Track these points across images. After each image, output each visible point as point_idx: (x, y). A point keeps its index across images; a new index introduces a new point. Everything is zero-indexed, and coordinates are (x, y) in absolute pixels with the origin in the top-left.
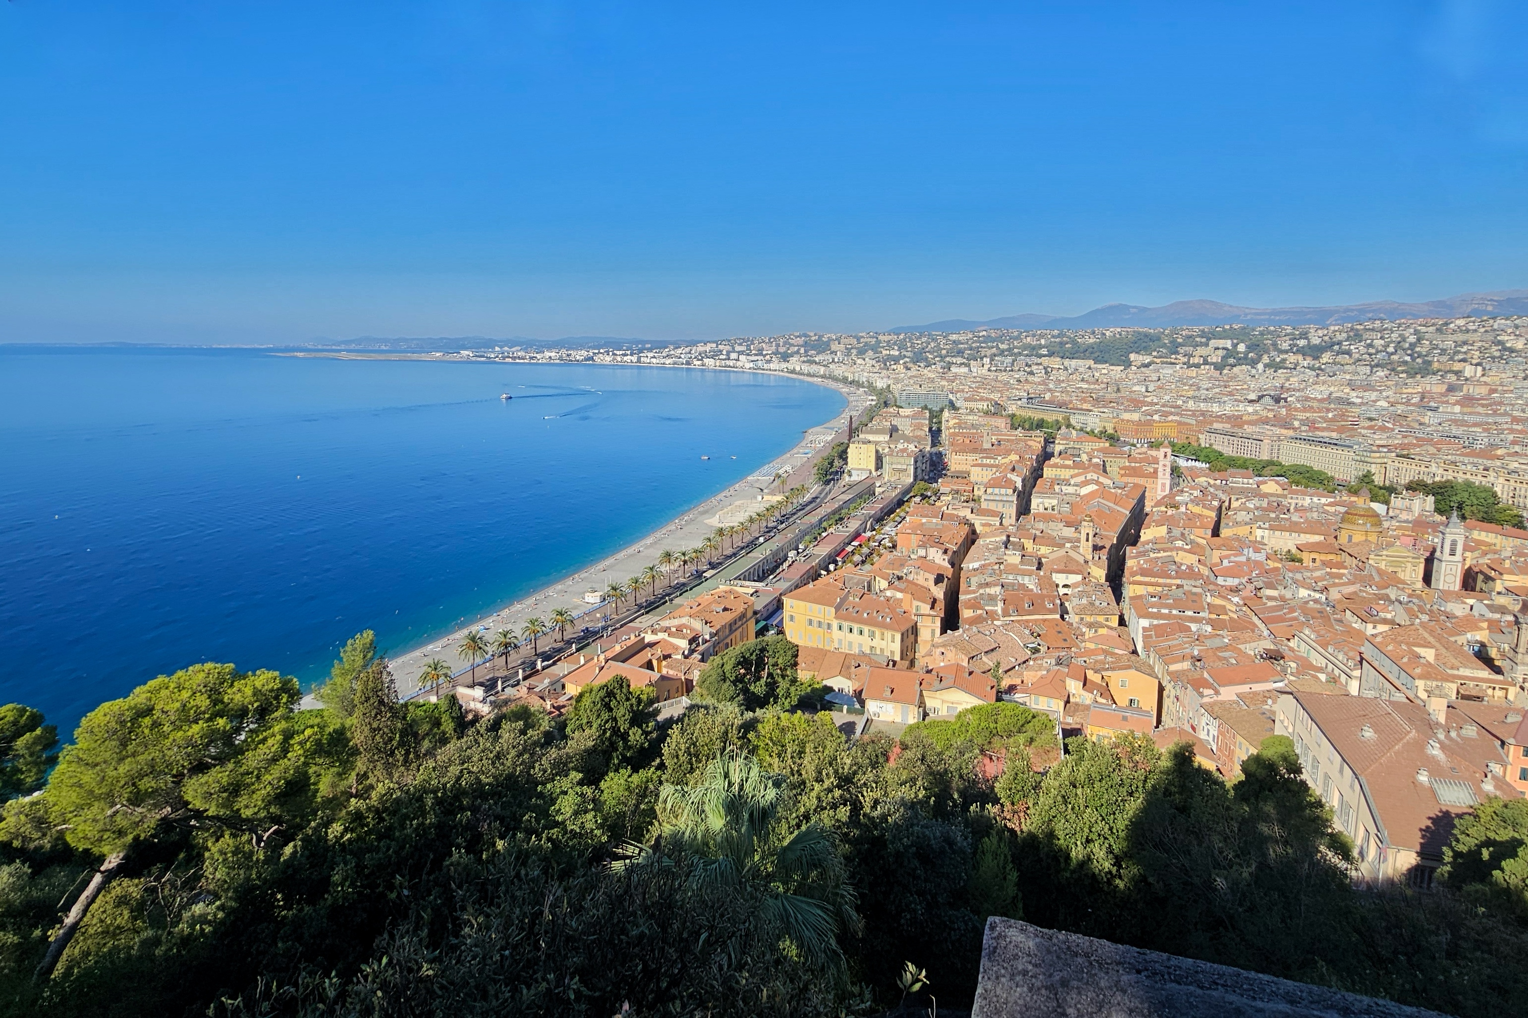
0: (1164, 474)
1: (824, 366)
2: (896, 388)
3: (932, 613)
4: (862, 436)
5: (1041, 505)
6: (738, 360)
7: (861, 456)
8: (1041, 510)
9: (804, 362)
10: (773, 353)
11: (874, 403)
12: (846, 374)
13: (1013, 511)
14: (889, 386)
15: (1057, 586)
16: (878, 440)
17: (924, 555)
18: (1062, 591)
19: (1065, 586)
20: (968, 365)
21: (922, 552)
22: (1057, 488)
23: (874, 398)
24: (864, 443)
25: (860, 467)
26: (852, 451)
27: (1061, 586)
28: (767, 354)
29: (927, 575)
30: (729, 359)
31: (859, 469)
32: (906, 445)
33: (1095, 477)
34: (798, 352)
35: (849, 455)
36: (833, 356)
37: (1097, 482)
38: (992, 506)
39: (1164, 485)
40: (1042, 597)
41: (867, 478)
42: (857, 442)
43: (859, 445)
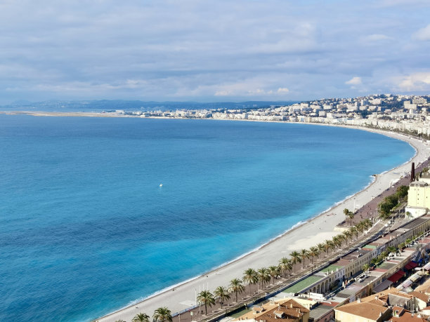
1: (398, 122)
4: (421, 180)
6: (325, 116)
7: (418, 197)
9: (380, 118)
10: (354, 111)
12: (416, 129)
24: (422, 186)
25: (418, 206)
26: (412, 192)
28: (350, 112)
30: (318, 116)
31: (417, 208)
34: (375, 111)
35: (409, 195)
36: (405, 113)
41: (423, 216)
42: (417, 185)
43: (419, 188)
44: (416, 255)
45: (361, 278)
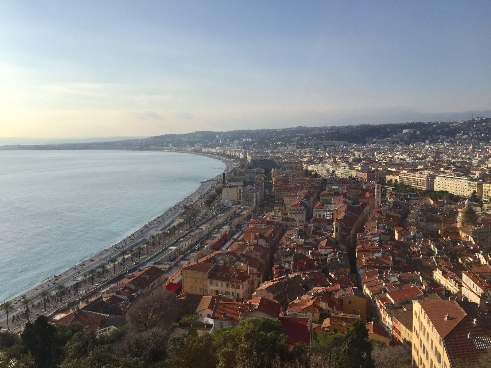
0: (378, 197)
1: (213, 148)
2: (249, 158)
3: (258, 272)
4: (229, 184)
5: (318, 215)
6: (168, 146)
7: (228, 194)
8: (318, 217)
9: (203, 146)
11: (238, 166)
13: (304, 218)
14: (246, 157)
15: (321, 255)
16: (237, 185)
17: (256, 243)
18: (324, 257)
19: (326, 255)
20: (285, 145)
21: (255, 242)
22: (326, 205)
23: (238, 164)
24: (230, 187)
26: (224, 191)
27: (323, 255)
29: (257, 253)
32: (251, 187)
33: (344, 199)
35: (222, 193)
37: (345, 202)
38: (293, 217)
39: (378, 202)
40: (314, 260)
41: (232, 205)
42: (227, 186)
43: (228, 188)
44: (229, 229)
45: (197, 247)
